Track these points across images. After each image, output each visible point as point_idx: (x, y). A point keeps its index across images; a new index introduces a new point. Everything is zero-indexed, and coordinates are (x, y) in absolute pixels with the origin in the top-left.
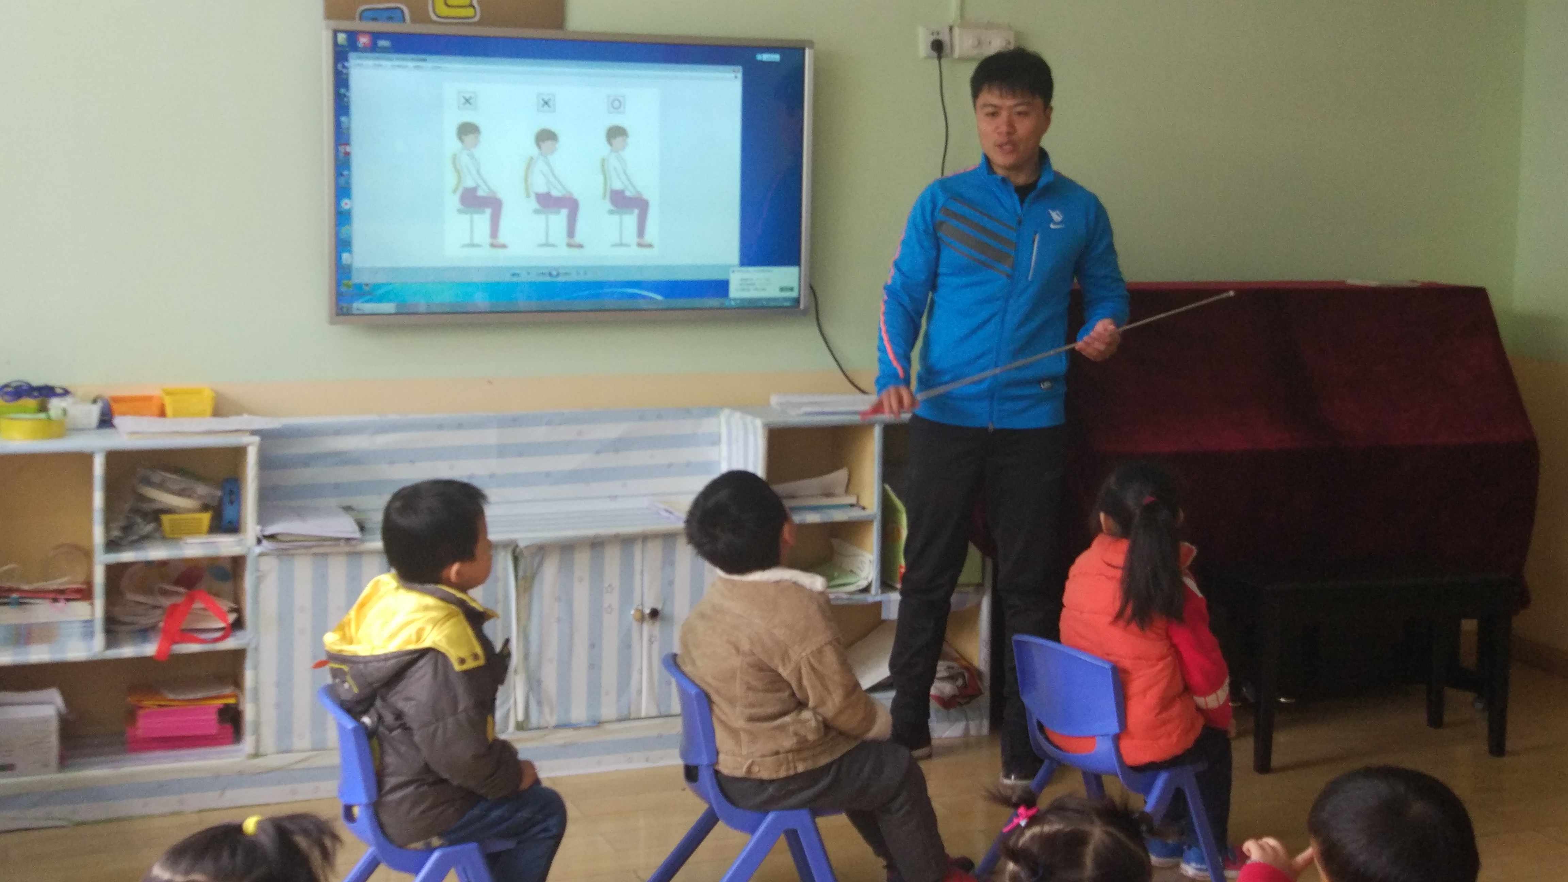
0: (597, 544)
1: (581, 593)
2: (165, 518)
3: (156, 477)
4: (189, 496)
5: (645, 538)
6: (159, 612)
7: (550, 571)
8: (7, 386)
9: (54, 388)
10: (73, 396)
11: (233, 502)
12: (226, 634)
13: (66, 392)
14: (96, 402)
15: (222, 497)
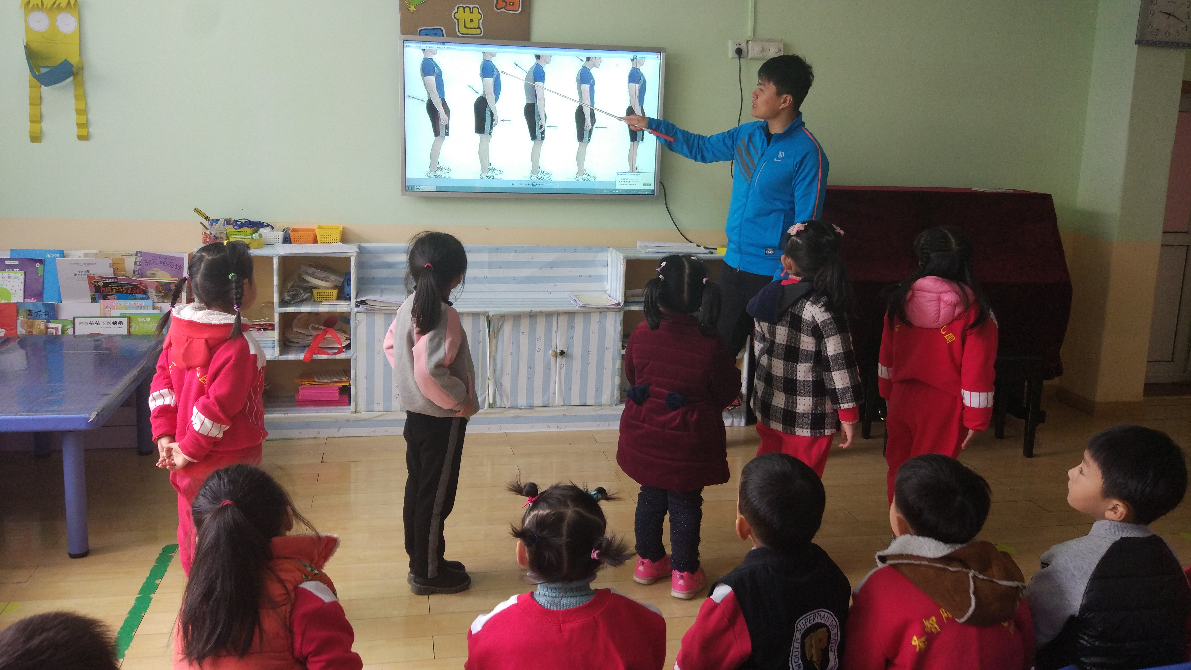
0: (532, 316)
1: (524, 340)
2: (315, 291)
3: (311, 270)
4: (327, 281)
5: (558, 314)
6: (311, 338)
7: (507, 328)
8: (238, 221)
9: (263, 223)
10: (273, 228)
11: (349, 285)
12: (340, 351)
13: (269, 225)
14: (283, 231)
15: (343, 282)
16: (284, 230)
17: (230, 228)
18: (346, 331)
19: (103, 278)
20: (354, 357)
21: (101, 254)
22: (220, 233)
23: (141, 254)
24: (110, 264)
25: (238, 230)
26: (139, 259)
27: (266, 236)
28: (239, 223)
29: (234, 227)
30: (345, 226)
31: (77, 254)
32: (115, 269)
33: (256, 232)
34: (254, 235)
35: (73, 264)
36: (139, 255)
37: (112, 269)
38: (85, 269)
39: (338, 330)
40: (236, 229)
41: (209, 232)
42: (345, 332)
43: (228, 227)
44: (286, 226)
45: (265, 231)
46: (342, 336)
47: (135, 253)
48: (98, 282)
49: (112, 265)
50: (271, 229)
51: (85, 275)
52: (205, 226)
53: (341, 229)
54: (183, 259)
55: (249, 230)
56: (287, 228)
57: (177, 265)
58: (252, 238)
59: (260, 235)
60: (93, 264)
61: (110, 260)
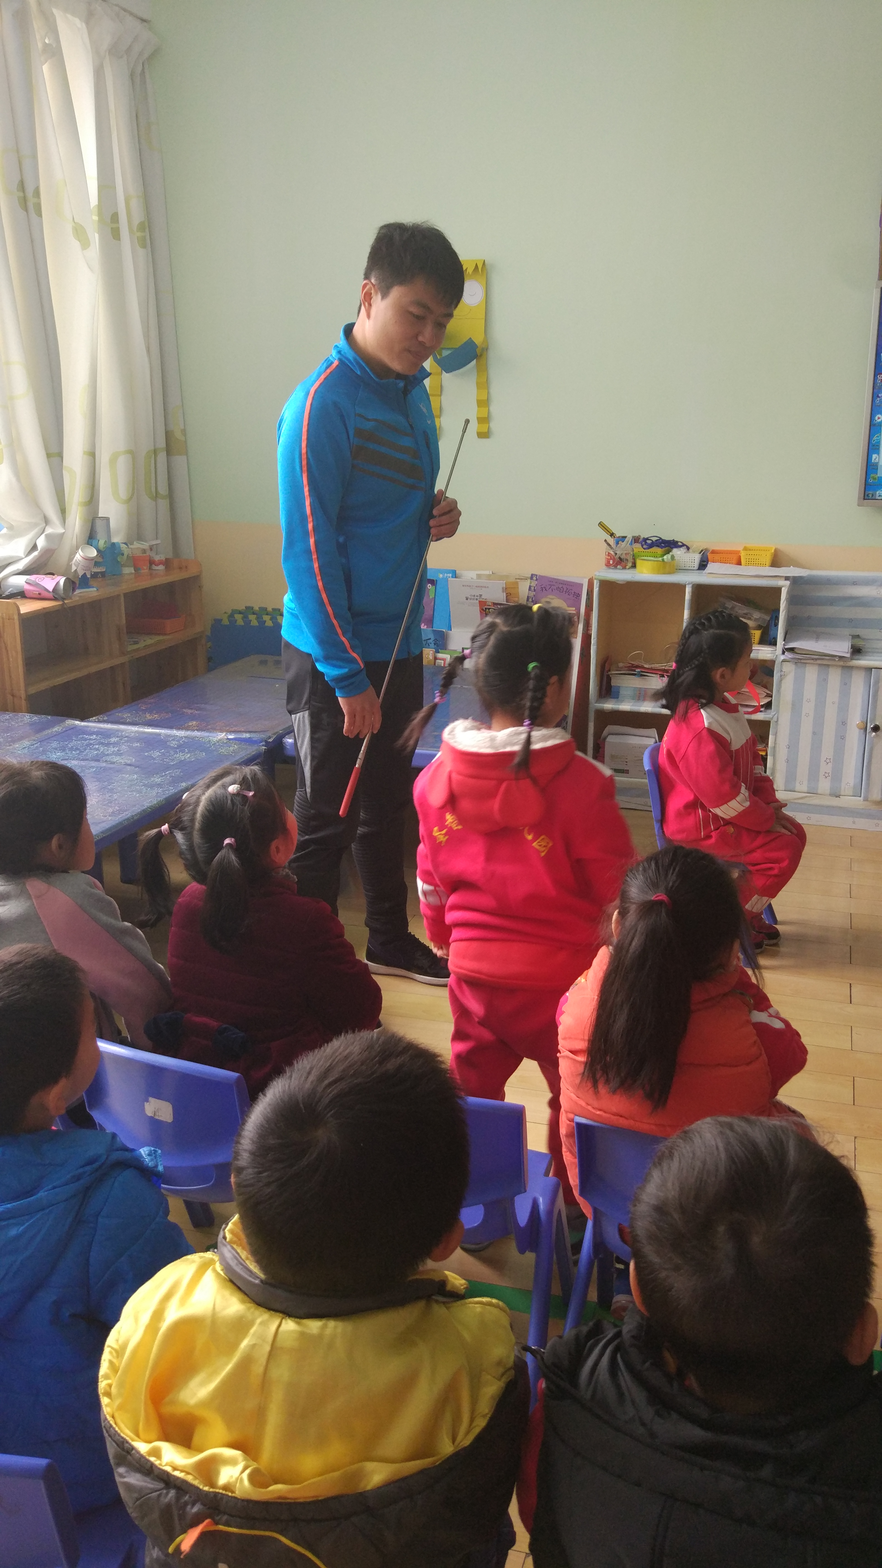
8: (647, 539)
9: (677, 542)
10: (688, 548)
11: (776, 625)
12: (757, 710)
13: (683, 545)
14: (700, 553)
15: (769, 621)
16: (702, 551)
17: (638, 548)
18: (768, 686)
19: (494, 604)
20: (775, 719)
21: (493, 576)
22: (626, 554)
23: (536, 578)
24: (503, 588)
25: (647, 551)
26: (534, 584)
27: (679, 558)
28: (649, 542)
29: (642, 546)
30: (779, 547)
31: (470, 575)
32: (508, 595)
33: (669, 553)
34: (665, 557)
35: (465, 586)
36: (535, 578)
37: (505, 594)
38: (477, 592)
39: (759, 684)
40: (644, 549)
41: (613, 551)
42: (766, 687)
43: (637, 547)
44: (704, 547)
45: (679, 553)
46: (762, 692)
47: (530, 576)
48: (489, 609)
49: (505, 589)
50: (686, 550)
51: (477, 599)
52: (609, 545)
53: (773, 551)
54: (582, 585)
55: (659, 551)
56: (705, 549)
57: (575, 593)
58: (663, 560)
59: (673, 557)
60: (485, 587)
61: (502, 584)
